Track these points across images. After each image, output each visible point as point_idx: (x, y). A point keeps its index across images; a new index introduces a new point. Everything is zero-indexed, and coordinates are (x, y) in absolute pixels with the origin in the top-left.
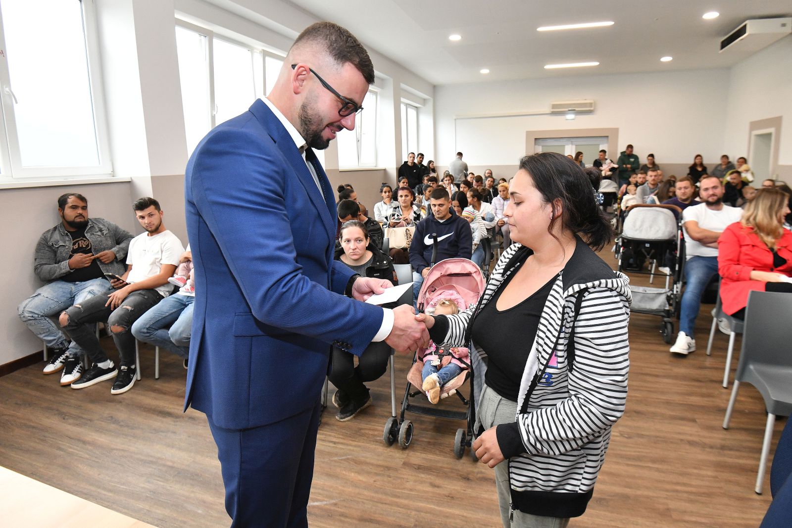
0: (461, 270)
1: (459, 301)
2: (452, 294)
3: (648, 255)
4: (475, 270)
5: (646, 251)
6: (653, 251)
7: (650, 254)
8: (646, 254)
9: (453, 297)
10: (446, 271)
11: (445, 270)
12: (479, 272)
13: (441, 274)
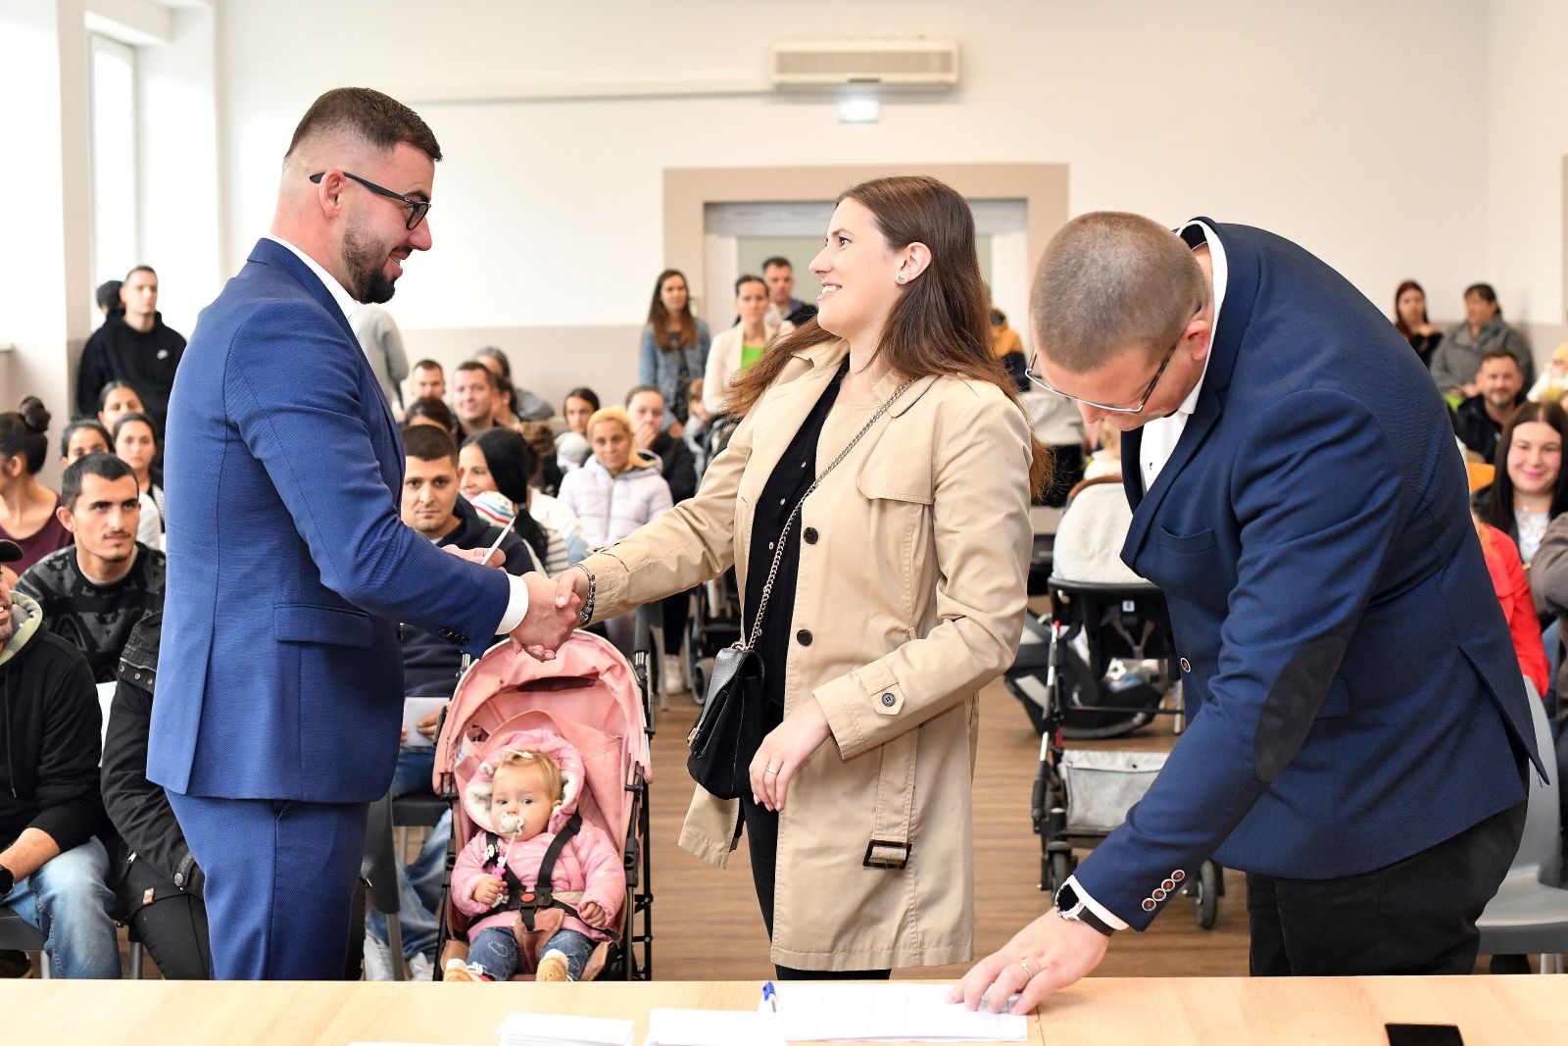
0: (566, 667)
1: (564, 754)
2: (542, 740)
3: (1138, 643)
4: (609, 663)
5: (1126, 627)
6: (1149, 627)
7: (1143, 641)
8: (1127, 636)
9: (545, 747)
10: (517, 674)
11: (513, 669)
12: (623, 668)
13: (502, 682)
